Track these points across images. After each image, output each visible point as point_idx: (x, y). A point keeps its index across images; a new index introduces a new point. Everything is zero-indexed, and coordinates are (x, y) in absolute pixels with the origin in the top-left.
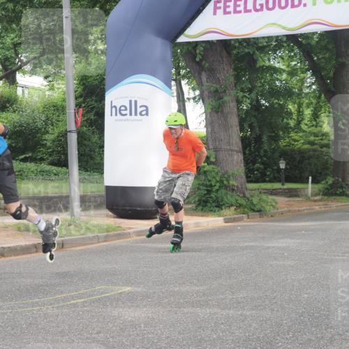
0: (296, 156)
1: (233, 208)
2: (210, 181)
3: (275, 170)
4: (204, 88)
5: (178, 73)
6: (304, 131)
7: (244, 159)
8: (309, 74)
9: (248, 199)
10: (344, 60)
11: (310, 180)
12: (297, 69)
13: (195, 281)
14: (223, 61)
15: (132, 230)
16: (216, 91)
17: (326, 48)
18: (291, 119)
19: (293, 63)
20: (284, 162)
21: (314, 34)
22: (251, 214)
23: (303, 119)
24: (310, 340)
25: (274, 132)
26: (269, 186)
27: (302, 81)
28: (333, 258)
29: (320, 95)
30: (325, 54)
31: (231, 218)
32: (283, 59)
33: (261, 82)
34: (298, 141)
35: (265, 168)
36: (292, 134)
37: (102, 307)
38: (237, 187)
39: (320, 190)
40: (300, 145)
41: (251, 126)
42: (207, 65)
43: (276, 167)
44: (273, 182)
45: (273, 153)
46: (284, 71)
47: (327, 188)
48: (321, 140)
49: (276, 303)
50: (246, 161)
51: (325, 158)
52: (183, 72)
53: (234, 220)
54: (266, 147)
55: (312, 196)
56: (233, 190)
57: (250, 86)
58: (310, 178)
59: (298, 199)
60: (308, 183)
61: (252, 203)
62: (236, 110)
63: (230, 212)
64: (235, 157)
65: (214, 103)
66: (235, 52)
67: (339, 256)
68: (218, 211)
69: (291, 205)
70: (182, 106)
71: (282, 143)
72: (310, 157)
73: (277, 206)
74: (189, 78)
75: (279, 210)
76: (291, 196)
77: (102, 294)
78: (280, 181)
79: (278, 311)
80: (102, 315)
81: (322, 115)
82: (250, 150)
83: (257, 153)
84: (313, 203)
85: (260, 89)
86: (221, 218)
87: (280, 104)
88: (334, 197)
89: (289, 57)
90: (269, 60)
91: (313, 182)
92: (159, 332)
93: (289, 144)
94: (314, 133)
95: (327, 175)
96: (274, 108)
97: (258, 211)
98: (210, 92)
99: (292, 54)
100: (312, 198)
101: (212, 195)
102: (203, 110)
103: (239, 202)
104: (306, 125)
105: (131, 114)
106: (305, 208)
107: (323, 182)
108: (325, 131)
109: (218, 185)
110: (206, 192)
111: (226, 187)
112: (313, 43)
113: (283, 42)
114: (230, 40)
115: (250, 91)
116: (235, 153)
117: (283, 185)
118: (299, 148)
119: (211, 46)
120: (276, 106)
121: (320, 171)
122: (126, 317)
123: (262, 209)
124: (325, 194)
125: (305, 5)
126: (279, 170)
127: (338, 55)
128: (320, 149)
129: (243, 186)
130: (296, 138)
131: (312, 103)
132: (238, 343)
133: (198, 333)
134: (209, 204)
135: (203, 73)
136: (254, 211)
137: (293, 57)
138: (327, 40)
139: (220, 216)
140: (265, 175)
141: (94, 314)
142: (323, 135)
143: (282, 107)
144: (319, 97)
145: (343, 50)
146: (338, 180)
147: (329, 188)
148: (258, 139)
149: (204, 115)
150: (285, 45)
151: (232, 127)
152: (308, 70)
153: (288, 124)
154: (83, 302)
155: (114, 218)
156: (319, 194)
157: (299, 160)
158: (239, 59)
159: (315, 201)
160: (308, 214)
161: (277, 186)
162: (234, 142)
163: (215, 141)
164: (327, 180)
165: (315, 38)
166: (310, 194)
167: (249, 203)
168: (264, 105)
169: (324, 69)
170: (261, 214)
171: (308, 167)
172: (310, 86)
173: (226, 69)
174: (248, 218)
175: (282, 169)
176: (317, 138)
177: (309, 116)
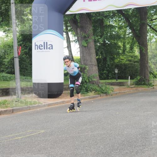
0: (123, 67)
1: (93, 92)
3: (113, 73)
4: (79, 35)
5: (67, 29)
6: (126, 55)
7: (98, 69)
8: (128, 28)
9: (100, 88)
10: (144, 22)
12: (123, 26)
13: (74, 127)
14: (87, 23)
15: (46, 103)
16: (85, 37)
17: (135, 16)
18: (120, 49)
19: (121, 23)
20: (117, 70)
21: (130, 9)
23: (126, 49)
24: (127, 153)
25: (112, 56)
26: (110, 81)
27: (125, 32)
28: (139, 114)
29: (134, 38)
30: (136, 18)
31: (92, 97)
32: (116, 21)
33: (106, 32)
34: (123, 60)
35: (109, 73)
37: (30, 140)
38: (95, 82)
39: (134, 83)
40: (124, 62)
41: (101, 53)
42: (80, 25)
43: (113, 72)
44: (112, 79)
45: (112, 66)
46: (116, 27)
47: (137, 82)
48: (134, 59)
49: (112, 136)
50: (100, 70)
51: (136, 67)
52: (69, 28)
53: (94, 97)
54: (109, 63)
56: (93, 83)
57: (101, 34)
58: (129, 77)
59: (124, 87)
60: (128, 79)
62: (94, 46)
63: (91, 94)
64: (94, 68)
66: (93, 18)
67: (142, 113)
68: (86, 93)
69: (121, 90)
70: (69, 44)
71: (116, 61)
72: (129, 67)
73: (114, 91)
74: (72, 31)
75: (115, 92)
76: (121, 86)
77: (30, 134)
78: (115, 79)
79: (113, 140)
80: (30, 144)
81: (135, 47)
82: (101, 65)
83: (104, 66)
84: (131, 89)
85: (106, 36)
88: (140, 86)
90: (109, 22)
91: (130, 79)
92: (57, 151)
93: (119, 61)
94: (131, 56)
95: (137, 75)
96: (112, 44)
97: (105, 93)
98: (82, 38)
99: (120, 19)
100: (130, 86)
102: (78, 46)
104: (127, 52)
105: (44, 49)
106: (127, 91)
107: (135, 79)
108: (136, 55)
111: (90, 82)
112: (130, 14)
113: (115, 13)
114: (91, 13)
116: (94, 66)
117: (117, 80)
118: (124, 63)
121: (134, 74)
122: (42, 145)
123: (107, 92)
124: (136, 84)
126: (115, 74)
127: (142, 19)
128: (133, 63)
129: (98, 82)
130: (123, 58)
131: (130, 42)
132: (94, 155)
133: (75, 151)
134: (82, 90)
135: (78, 29)
136: (103, 93)
138: (136, 12)
139: (87, 96)
140: (108, 76)
141: (26, 143)
142: (135, 57)
143: (116, 44)
144: (133, 39)
145: (144, 17)
146: (142, 78)
147: (138, 81)
148: (105, 59)
149: (79, 49)
150: (117, 15)
151: (92, 54)
152: (128, 26)
153: (119, 52)
154: (21, 138)
155: (37, 98)
156: (133, 85)
157: (124, 69)
158: (95, 22)
159: (132, 88)
160: (128, 94)
161: (114, 81)
162: (93, 61)
163: (85, 61)
164: (137, 78)
165: (131, 11)
166: (129, 85)
167: (101, 89)
168: (107, 43)
169: (135, 26)
170: (106, 95)
171: (129, 72)
172: (129, 34)
173: (89, 26)
174: (101, 96)
175: (116, 73)
176: (132, 58)
177: (128, 48)
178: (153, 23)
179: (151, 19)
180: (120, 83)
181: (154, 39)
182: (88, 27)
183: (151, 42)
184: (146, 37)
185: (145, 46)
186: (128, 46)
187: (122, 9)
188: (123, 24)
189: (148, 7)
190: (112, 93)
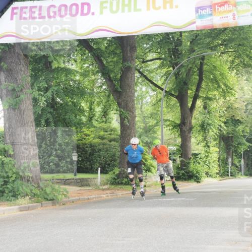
0: (87, 149)
1: (27, 198)
2: (7, 172)
6: (94, 127)
8: (99, 75)
9: (42, 189)
10: (130, 64)
11: (99, 171)
12: (89, 71)
14: (20, 62)
16: (14, 90)
18: (83, 115)
19: (86, 65)
20: (76, 154)
21: (104, 39)
22: (44, 202)
23: (94, 115)
25: (68, 127)
27: (94, 82)
30: (113, 58)
31: (26, 207)
32: (76, 61)
33: (56, 82)
34: (89, 135)
36: (84, 129)
38: (32, 178)
39: (108, 180)
40: (91, 139)
41: (47, 122)
42: (5, 66)
44: (67, 173)
46: (77, 72)
47: (114, 178)
48: (110, 134)
51: (114, 151)
53: (28, 209)
55: (101, 185)
56: (28, 180)
57: (46, 86)
58: (99, 169)
59: (88, 188)
60: (97, 173)
61: (46, 193)
62: (32, 107)
63: (24, 202)
65: (12, 101)
67: (119, 240)
68: (14, 200)
69: (82, 194)
72: (100, 150)
73: (68, 195)
75: (70, 199)
76: (82, 186)
84: (102, 192)
85: (56, 88)
86: (17, 207)
87: (73, 102)
88: (120, 186)
89: (82, 60)
90: (64, 62)
91: (101, 172)
93: (81, 139)
94: (104, 129)
95: (114, 166)
96: (68, 106)
97: (51, 200)
98: (8, 91)
100: (101, 187)
101: (9, 186)
103: (34, 191)
104: (97, 121)
106: (94, 196)
107: (111, 173)
108: (113, 126)
109: (14, 176)
110: (3, 183)
111: (22, 178)
112: (103, 47)
115: (47, 90)
117: (75, 175)
118: (90, 142)
119: (9, 49)
120: (70, 103)
121: (108, 163)
123: (55, 198)
124: (112, 184)
125: (93, 14)
127: (125, 60)
128: (108, 143)
129: (38, 177)
130: (88, 132)
131: (102, 101)
134: (5, 194)
135: (2, 73)
136: (47, 199)
137: (85, 60)
138: (115, 46)
139: (15, 205)
142: (111, 130)
143: (75, 105)
144: (109, 96)
145: (129, 55)
147: (116, 178)
150: (78, 49)
151: (27, 123)
152: (98, 72)
153: (81, 120)
156: (107, 184)
157: (90, 153)
159: (103, 190)
160: (95, 202)
161: (70, 176)
163: (13, 136)
164: (114, 171)
165: (105, 43)
166: (99, 184)
167: (43, 192)
168: (58, 103)
169: (112, 71)
170: (53, 203)
171: (98, 159)
172: (101, 87)
173: (23, 70)
174: (42, 206)
175: (75, 161)
176: (106, 133)
177: (99, 113)
178: (146, 66)
179: (143, 59)
180: (82, 180)
181: (148, 98)
182: (21, 70)
183: (142, 103)
184: (134, 94)
185: (130, 111)
186: (98, 110)
187: (89, 39)
188: (91, 67)
189: (138, 36)
190: (65, 200)
